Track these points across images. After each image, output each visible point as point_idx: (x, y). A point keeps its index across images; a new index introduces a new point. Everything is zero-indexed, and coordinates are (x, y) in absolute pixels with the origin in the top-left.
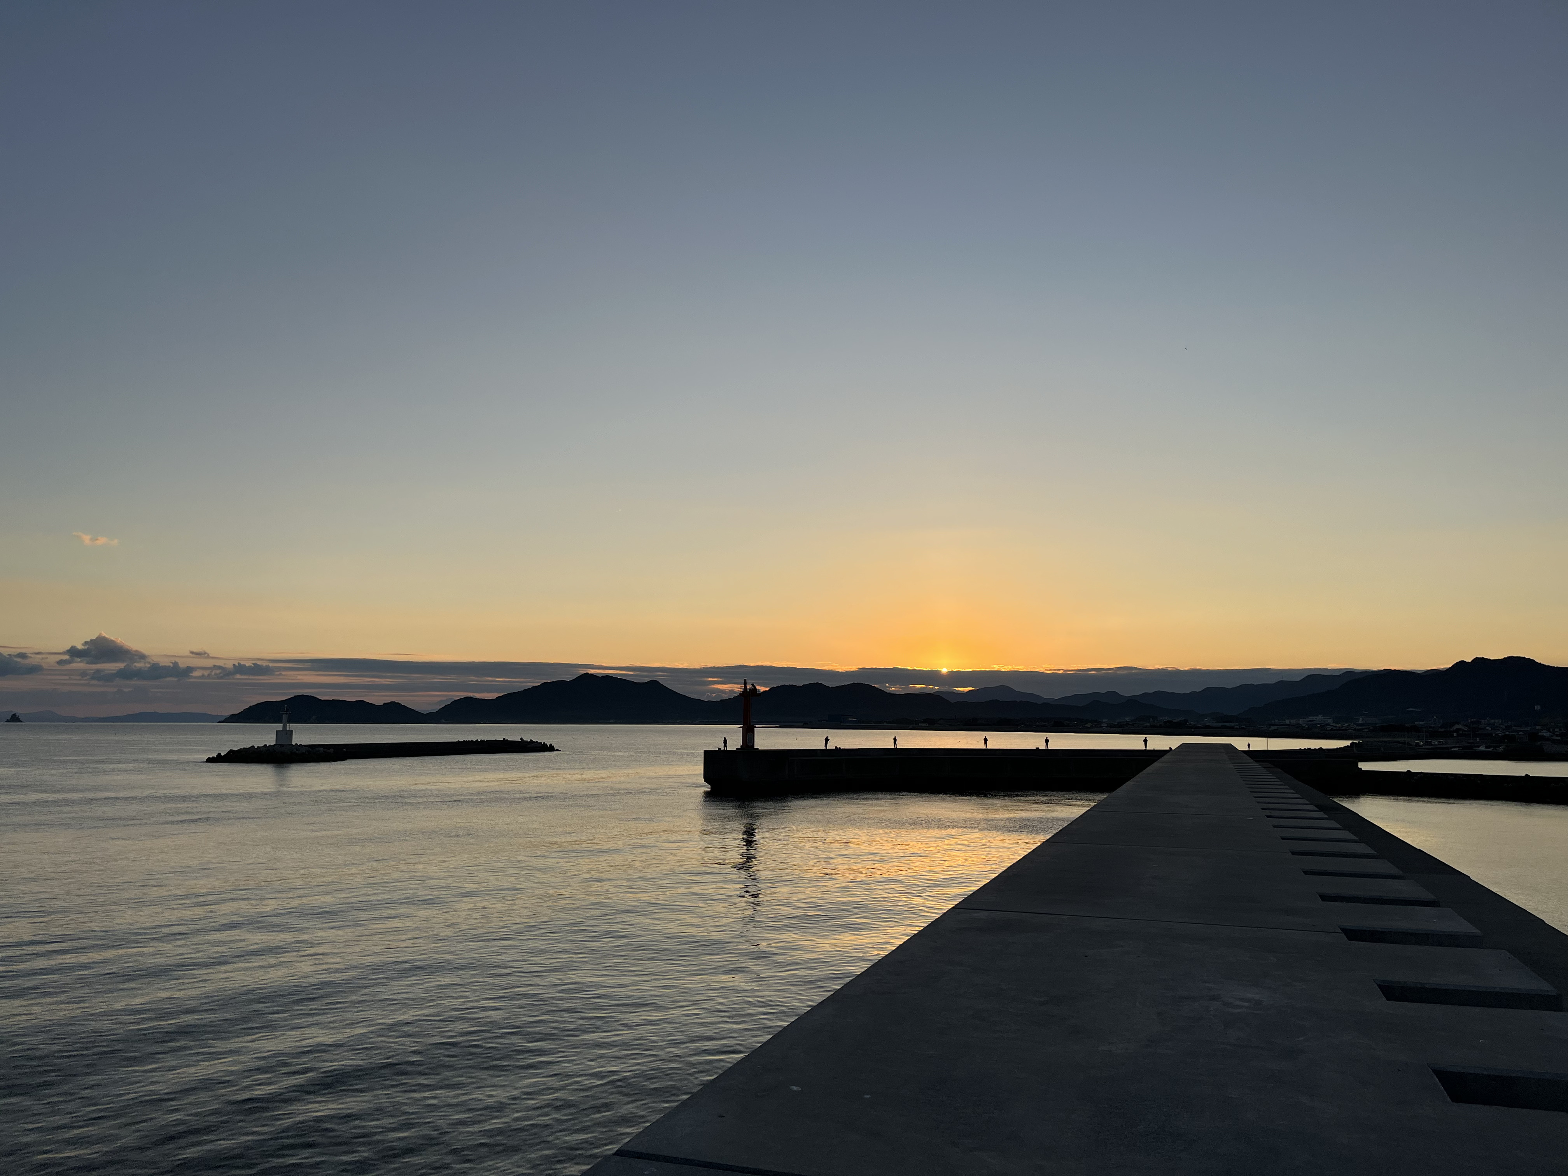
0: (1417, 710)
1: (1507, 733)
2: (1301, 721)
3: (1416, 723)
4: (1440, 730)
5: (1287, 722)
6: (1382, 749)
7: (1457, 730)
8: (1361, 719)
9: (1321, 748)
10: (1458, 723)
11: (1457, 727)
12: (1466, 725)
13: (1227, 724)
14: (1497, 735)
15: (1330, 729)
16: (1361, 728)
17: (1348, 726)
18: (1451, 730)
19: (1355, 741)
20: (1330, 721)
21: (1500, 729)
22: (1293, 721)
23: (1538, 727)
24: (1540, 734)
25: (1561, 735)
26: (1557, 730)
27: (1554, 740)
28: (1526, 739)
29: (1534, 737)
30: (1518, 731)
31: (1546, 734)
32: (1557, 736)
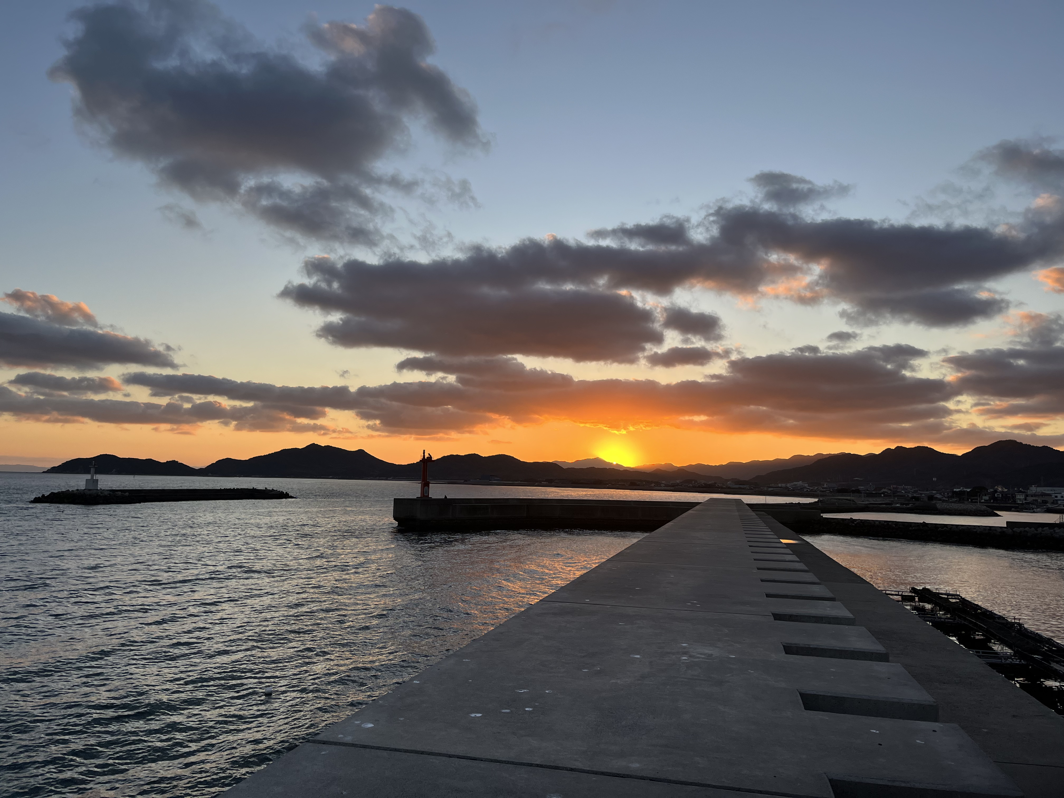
0: (859, 479)
1: (915, 495)
2: (788, 485)
3: (859, 487)
4: (873, 492)
5: (780, 485)
7: (883, 493)
8: (826, 484)
10: (885, 488)
11: (883, 490)
12: (890, 490)
13: (741, 486)
14: (908, 496)
15: (805, 490)
16: (825, 490)
17: (817, 489)
18: (880, 492)
19: (821, 499)
20: (806, 485)
21: (910, 493)
22: (784, 485)
23: (934, 492)
24: (935, 496)
25: (948, 497)
26: (946, 494)
27: (944, 500)
28: (926, 499)
29: (931, 498)
30: (921, 494)
31: (939, 496)
32: (946, 497)
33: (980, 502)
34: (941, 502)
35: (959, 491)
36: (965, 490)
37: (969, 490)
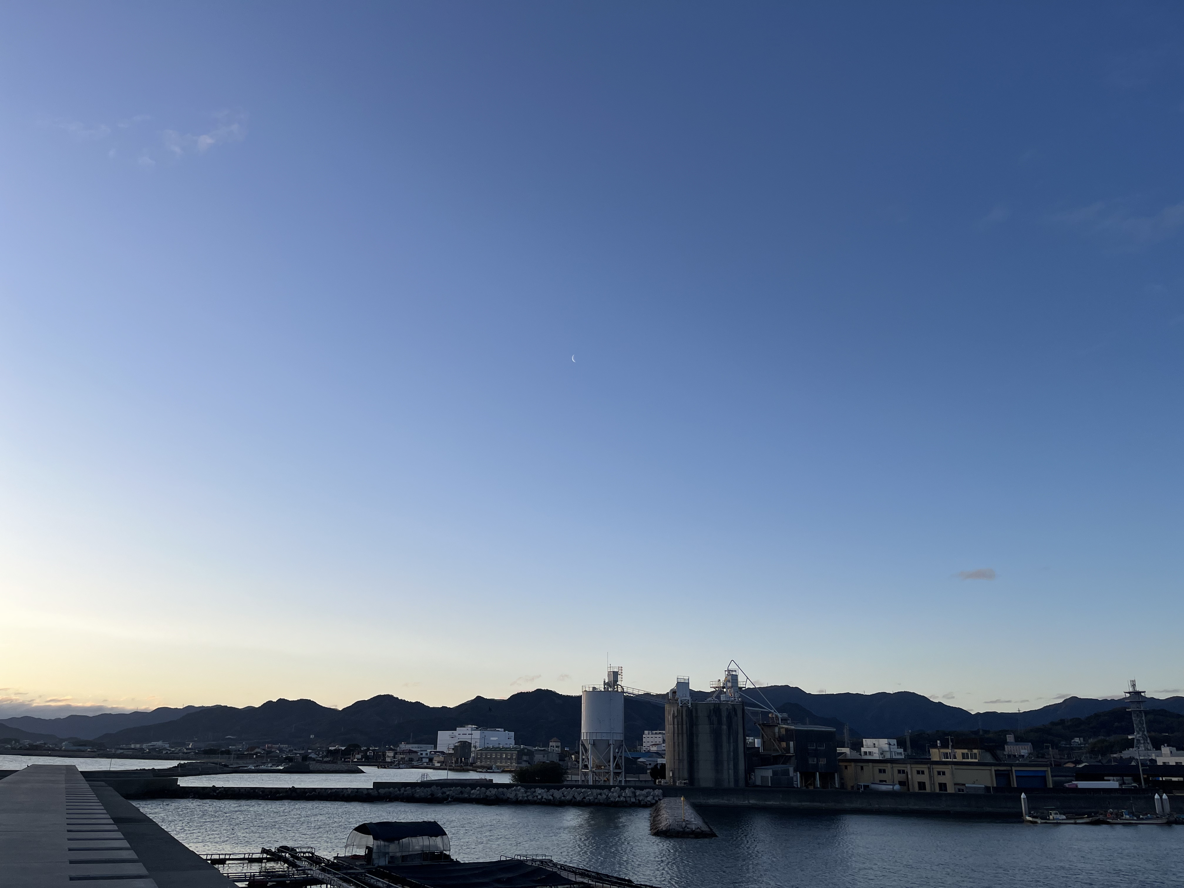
0: (232, 737)
1: (289, 755)
2: (144, 746)
3: (230, 747)
4: (245, 753)
5: (133, 746)
6: (200, 769)
7: (256, 754)
8: (191, 744)
9: (153, 769)
10: (259, 748)
11: (257, 750)
12: (264, 750)
14: (282, 756)
15: (164, 752)
16: (189, 751)
17: (179, 750)
18: (253, 753)
19: (182, 762)
20: (167, 746)
21: (285, 752)
22: (138, 746)
23: (309, 751)
24: (310, 756)
25: (322, 757)
26: (321, 753)
27: (319, 760)
28: (300, 760)
29: (305, 758)
30: (296, 754)
31: (313, 756)
32: (320, 757)
33: (352, 761)
34: (315, 762)
35: (334, 750)
36: (340, 748)
37: (343, 748)
